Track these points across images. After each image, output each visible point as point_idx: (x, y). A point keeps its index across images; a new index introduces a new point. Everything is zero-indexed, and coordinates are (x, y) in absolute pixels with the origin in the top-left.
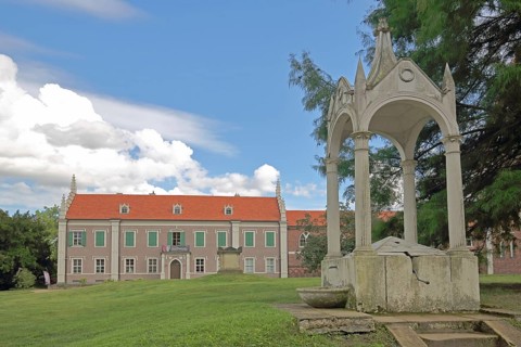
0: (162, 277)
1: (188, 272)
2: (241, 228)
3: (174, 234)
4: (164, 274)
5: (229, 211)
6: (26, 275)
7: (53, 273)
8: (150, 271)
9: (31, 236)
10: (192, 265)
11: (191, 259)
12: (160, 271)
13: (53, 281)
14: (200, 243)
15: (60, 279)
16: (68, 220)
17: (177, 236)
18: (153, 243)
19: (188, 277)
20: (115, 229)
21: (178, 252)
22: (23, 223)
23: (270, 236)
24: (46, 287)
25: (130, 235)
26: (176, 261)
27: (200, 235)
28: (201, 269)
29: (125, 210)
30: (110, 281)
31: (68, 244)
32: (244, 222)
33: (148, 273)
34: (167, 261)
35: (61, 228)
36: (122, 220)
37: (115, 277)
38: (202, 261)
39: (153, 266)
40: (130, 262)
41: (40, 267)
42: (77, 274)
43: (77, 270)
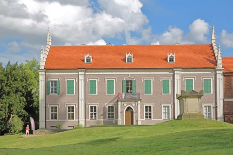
0: (120, 123)
1: (139, 119)
2: (182, 76)
3: (127, 82)
4: (121, 120)
5: (171, 60)
6: (16, 122)
7: (37, 119)
8: (109, 117)
9: (19, 84)
10: (142, 113)
11: (141, 106)
12: (117, 117)
13: (37, 127)
14: (148, 91)
15: (42, 124)
16: (47, 70)
17: (129, 86)
18: (110, 91)
19: (139, 123)
20: (81, 78)
21: (131, 100)
22: (13, 72)
25: (93, 83)
26: (129, 108)
27: (148, 83)
28: (149, 116)
29: (88, 60)
30: (79, 127)
31: (47, 93)
32: (184, 69)
33: (107, 119)
34: (122, 107)
35: (42, 78)
36: (87, 70)
37: (82, 123)
38: (150, 107)
39: (111, 113)
40: (94, 109)
41: (27, 114)
42: (54, 120)
43: (54, 117)
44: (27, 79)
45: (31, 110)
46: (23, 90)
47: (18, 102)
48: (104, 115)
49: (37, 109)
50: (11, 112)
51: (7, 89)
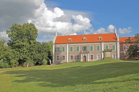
0: (81, 61)
1: (88, 59)
2: (104, 44)
3: (84, 47)
4: (82, 60)
5: (100, 39)
6: (45, 61)
7: (52, 60)
8: (77, 59)
9: (46, 49)
10: (89, 57)
12: (80, 59)
13: (52, 63)
14: (92, 50)
15: (54, 62)
16: (55, 44)
17: (85, 48)
18: (78, 50)
19: (88, 61)
20: (68, 46)
21: (86, 53)
22: (44, 45)
23: (114, 46)
24: (50, 64)
25: (72, 48)
26: (85, 56)
27: (92, 47)
28: (92, 58)
29: (70, 40)
30: (66, 62)
31: (55, 51)
32: (105, 42)
33: (77, 60)
34: (82, 56)
35: (54, 46)
36: (69, 43)
37: (68, 61)
38: (92, 55)
39: (78, 57)
40: (72, 56)
41: (49, 58)
42: (58, 60)
43: (58, 59)
44: (49, 47)
45: (50, 57)
46: (47, 51)
47: (46, 55)
48: (75, 59)
49: (52, 57)
50: (43, 58)
51: (42, 51)
